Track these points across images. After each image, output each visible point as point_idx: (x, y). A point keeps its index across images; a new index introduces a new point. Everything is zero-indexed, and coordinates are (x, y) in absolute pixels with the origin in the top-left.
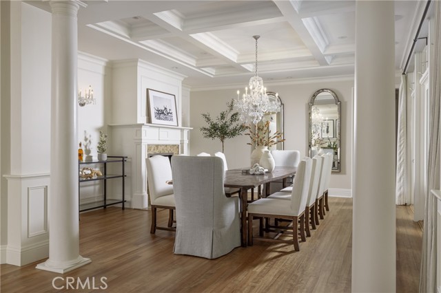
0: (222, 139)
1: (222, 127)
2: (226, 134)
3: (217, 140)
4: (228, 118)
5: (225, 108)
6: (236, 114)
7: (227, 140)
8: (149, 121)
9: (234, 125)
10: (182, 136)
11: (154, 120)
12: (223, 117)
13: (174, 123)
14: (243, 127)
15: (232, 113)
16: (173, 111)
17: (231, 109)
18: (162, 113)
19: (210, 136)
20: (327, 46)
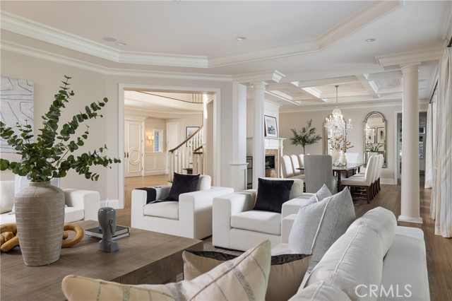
0: (304, 145)
1: (304, 138)
2: (306, 142)
3: (300, 146)
4: (308, 132)
5: (306, 125)
6: (313, 129)
7: (307, 146)
8: (265, 135)
9: (312, 136)
10: (280, 144)
11: (268, 134)
12: (304, 130)
13: (276, 136)
14: (318, 138)
15: (310, 128)
16: (275, 128)
17: (310, 126)
18: (271, 130)
19: (294, 143)
20: (379, 89)
